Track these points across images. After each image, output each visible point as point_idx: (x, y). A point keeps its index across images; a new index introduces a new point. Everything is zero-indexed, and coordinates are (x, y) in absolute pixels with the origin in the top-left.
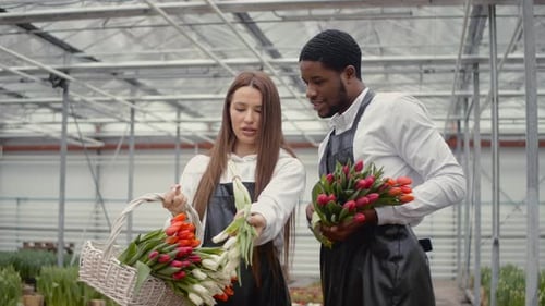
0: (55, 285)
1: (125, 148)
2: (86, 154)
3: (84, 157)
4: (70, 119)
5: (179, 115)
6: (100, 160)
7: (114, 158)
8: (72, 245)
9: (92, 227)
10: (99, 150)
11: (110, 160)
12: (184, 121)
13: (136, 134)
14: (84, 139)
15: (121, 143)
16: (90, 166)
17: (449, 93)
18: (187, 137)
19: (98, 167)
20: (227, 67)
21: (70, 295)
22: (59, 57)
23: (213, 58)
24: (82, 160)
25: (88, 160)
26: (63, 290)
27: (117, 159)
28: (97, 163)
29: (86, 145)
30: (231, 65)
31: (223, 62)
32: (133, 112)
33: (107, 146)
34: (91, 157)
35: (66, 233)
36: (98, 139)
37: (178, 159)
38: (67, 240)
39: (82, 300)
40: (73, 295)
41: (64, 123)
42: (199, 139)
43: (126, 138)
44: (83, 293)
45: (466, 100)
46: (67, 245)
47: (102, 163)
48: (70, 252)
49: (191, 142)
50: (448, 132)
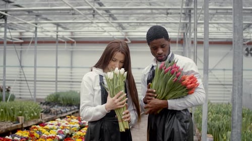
0: (2, 110)
1: (33, 42)
2: (14, 46)
3: (13, 47)
4: (8, 30)
5: (57, 29)
6: (22, 48)
7: (28, 48)
8: (9, 87)
9: (19, 79)
10: (21, 44)
11: (27, 48)
12: (60, 32)
13: (38, 36)
14: (13, 38)
15: (31, 41)
16: (16, 51)
17: (179, 21)
18: (61, 38)
19: (21, 51)
20: (77, 10)
21: (8, 114)
22: (3, 5)
23: (70, 6)
24: (12, 48)
25: (15, 48)
26: (6, 112)
27: (30, 48)
28: (20, 49)
29: (14, 41)
30: (78, 9)
31: (75, 8)
32: (36, 28)
33: (25, 42)
34: (16, 47)
35: (7, 82)
36: (20, 39)
37: (57, 48)
38: (7, 85)
39: (14, 116)
40: (10, 114)
41: (5, 32)
42: (67, 39)
43: (34, 38)
44: (14, 114)
45: (187, 25)
46: (7, 87)
47: (22, 49)
48: (8, 91)
49: (63, 40)
50: (179, 37)
